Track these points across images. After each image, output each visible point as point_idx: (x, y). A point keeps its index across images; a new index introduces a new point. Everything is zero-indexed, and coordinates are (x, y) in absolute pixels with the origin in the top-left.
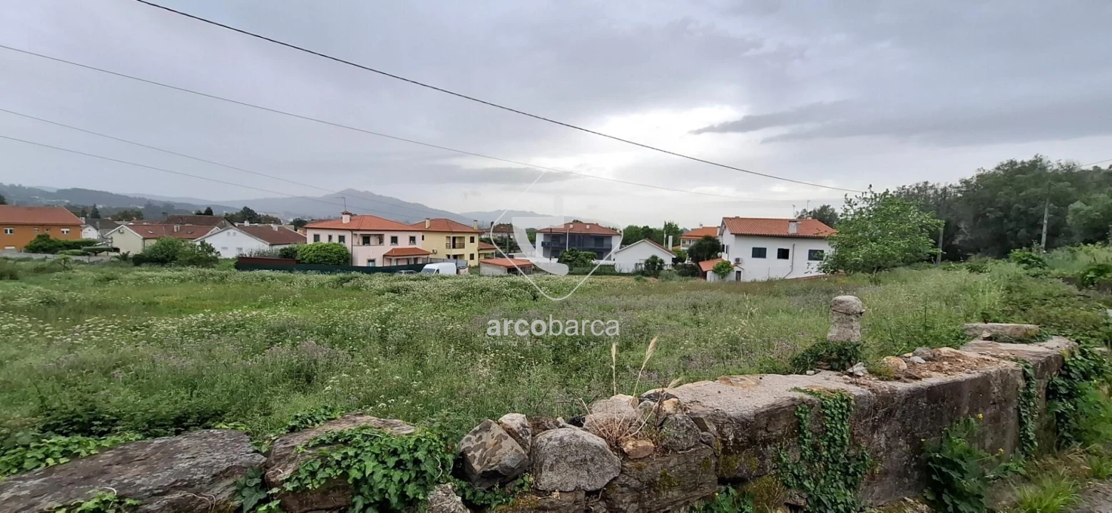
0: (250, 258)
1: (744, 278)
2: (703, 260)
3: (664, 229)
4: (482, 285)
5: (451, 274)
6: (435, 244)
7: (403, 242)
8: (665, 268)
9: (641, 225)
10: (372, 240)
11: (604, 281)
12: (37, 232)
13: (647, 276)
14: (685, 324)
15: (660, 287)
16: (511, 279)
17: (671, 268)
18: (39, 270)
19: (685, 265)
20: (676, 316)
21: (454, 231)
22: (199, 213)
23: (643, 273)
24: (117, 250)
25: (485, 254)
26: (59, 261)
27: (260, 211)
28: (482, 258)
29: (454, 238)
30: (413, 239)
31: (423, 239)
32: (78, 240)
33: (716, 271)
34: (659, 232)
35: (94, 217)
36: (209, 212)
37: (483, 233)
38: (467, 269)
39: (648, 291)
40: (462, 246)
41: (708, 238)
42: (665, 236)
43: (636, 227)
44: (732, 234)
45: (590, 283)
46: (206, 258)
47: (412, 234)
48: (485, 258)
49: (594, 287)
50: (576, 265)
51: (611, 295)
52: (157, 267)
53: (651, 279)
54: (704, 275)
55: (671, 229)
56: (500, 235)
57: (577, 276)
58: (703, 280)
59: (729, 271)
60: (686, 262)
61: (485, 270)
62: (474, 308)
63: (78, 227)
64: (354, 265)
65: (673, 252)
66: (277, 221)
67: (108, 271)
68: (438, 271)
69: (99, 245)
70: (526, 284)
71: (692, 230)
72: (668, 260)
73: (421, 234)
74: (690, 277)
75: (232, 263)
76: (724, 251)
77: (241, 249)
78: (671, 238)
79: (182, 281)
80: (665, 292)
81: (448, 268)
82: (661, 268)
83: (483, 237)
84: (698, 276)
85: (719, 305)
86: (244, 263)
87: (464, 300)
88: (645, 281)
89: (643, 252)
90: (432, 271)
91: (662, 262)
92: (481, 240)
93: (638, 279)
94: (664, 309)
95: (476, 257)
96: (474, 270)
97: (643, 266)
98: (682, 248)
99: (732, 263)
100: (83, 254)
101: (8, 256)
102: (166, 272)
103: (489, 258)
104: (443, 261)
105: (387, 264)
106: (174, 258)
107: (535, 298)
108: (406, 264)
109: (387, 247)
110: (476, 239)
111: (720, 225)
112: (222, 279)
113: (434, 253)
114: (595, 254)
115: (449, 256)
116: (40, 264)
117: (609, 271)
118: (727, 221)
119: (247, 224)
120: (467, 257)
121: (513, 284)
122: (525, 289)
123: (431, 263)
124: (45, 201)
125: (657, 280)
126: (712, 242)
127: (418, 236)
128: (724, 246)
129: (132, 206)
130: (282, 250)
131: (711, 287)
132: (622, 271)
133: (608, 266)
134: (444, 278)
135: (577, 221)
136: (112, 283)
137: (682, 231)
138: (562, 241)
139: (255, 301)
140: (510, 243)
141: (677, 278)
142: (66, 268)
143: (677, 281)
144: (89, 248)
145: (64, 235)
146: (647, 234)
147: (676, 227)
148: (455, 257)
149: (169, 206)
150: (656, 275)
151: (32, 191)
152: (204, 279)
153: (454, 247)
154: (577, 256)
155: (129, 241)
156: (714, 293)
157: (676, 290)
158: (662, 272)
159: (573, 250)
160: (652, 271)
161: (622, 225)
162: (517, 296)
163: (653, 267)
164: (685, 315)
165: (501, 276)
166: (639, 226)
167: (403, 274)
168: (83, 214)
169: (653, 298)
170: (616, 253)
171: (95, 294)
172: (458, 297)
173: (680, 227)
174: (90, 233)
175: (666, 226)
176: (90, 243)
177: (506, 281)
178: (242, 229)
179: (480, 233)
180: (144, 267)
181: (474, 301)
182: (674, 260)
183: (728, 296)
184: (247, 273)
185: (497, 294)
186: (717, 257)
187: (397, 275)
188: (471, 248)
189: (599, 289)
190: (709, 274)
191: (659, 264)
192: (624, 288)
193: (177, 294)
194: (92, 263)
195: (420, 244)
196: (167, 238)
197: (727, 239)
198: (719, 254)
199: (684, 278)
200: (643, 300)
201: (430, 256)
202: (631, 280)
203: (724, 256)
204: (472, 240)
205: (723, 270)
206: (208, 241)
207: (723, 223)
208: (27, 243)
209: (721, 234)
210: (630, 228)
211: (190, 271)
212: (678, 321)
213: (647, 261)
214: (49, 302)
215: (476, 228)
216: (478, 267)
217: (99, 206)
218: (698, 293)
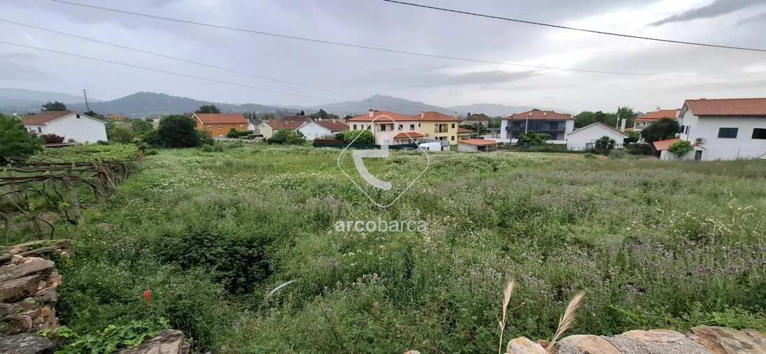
0: (321, 140)
1: (704, 157)
2: (658, 140)
3: (617, 113)
4: (456, 159)
5: (437, 150)
6: (428, 129)
7: (406, 129)
8: (616, 147)
9: (594, 111)
10: (387, 127)
11: (555, 157)
12: (231, 127)
13: (597, 153)
14: (633, 201)
15: (609, 163)
16: (478, 155)
17: (622, 147)
18: (231, 147)
19: (637, 144)
20: (624, 192)
21: (440, 120)
22: (298, 114)
23: (593, 151)
24: (262, 136)
25: (463, 136)
26: (238, 142)
27: (329, 112)
28: (460, 138)
29: (440, 125)
30: (412, 126)
31: (420, 126)
32: (246, 131)
33: (672, 150)
34: (614, 116)
35: (255, 119)
36: (302, 113)
37: (462, 121)
38: (449, 147)
39: (597, 167)
40: (446, 131)
41: (665, 120)
42: (618, 119)
43: (590, 113)
44: (695, 115)
45: (543, 159)
46: (299, 141)
47: (412, 123)
48: (462, 139)
49: (545, 162)
50: (532, 145)
51: (561, 170)
52: (277, 146)
53: (601, 157)
54: (658, 154)
55: (626, 114)
56: (474, 122)
57: (532, 153)
58: (655, 159)
59: (688, 150)
60: (638, 142)
61: (461, 148)
62: (448, 176)
63: (246, 124)
64: (376, 144)
65: (625, 133)
66: (336, 117)
67: (258, 148)
68: (428, 148)
69: (255, 134)
70: (490, 159)
71: (648, 113)
72: (619, 140)
73: (418, 123)
74: (642, 155)
75: (312, 143)
76: (683, 132)
77: (316, 135)
78: (624, 121)
79: (288, 153)
80: (614, 169)
81: (435, 146)
82: (611, 147)
83: (462, 124)
84: (651, 154)
85: (675, 184)
86: (318, 143)
87: (442, 170)
88: (594, 158)
89: (595, 133)
90: (424, 148)
91: (613, 142)
92: (460, 127)
93: (587, 157)
94: (610, 186)
95: (456, 138)
96: (454, 148)
97: (594, 145)
98: (635, 130)
99: (692, 143)
100: (249, 138)
101: (220, 140)
102: (281, 148)
103: (465, 139)
104: (433, 141)
105: (396, 144)
106: (285, 140)
107: (495, 170)
108: (408, 143)
109: (396, 132)
110: (456, 126)
111: (681, 108)
112: (307, 152)
113: (427, 135)
114: (549, 135)
115: (437, 138)
116: (232, 143)
117: (563, 149)
118: (689, 104)
119: (320, 119)
120: (449, 139)
121: (480, 159)
122: (489, 163)
123: (424, 142)
124: (236, 111)
125: (606, 158)
126: (669, 124)
127: (416, 124)
128: (683, 127)
129: (270, 112)
130: (336, 135)
131: (665, 166)
132: (573, 150)
133: (561, 145)
134: (431, 153)
135: (536, 110)
136: (257, 154)
137: (636, 115)
138: (522, 126)
139: (320, 166)
140: (481, 128)
141: (628, 156)
142: (241, 146)
143: (627, 159)
144: (250, 135)
145: (240, 129)
146: (601, 118)
147: (631, 111)
148: (441, 138)
149: (286, 111)
150: (606, 153)
151: (231, 106)
152: (298, 152)
153: (440, 131)
154: (534, 137)
155: (267, 131)
156: (669, 171)
157: (625, 167)
158: (612, 151)
159: (530, 132)
160: (603, 150)
161: (576, 111)
162: (482, 168)
163: (604, 146)
164: (635, 192)
165: (472, 153)
166: (592, 112)
167: (405, 150)
168: (249, 117)
169: (601, 174)
170: (568, 135)
171: (249, 160)
172: (438, 167)
173: (635, 111)
174: (251, 127)
175: (619, 110)
176: (251, 132)
177: (475, 156)
178: (318, 123)
179: (459, 121)
180: (273, 145)
181: (449, 171)
182: (625, 140)
183: (685, 175)
184: (318, 149)
185: (466, 166)
186: (674, 137)
187: (401, 151)
188: (452, 132)
189: (550, 164)
190: (663, 153)
191: (609, 144)
192: (573, 164)
193: (283, 161)
194: (252, 143)
195: (417, 130)
196: (282, 129)
197: (689, 120)
198: (677, 135)
199: (635, 156)
200: (590, 176)
201: (424, 138)
202: (582, 157)
203: (683, 137)
204: (453, 126)
205: (680, 150)
206: (300, 130)
207: (685, 105)
208: (227, 133)
209: (682, 116)
210: (584, 114)
211: (292, 147)
212: (625, 197)
213: (598, 142)
214: (229, 164)
215: (456, 118)
216: (456, 146)
217: (257, 113)
218: (650, 171)
